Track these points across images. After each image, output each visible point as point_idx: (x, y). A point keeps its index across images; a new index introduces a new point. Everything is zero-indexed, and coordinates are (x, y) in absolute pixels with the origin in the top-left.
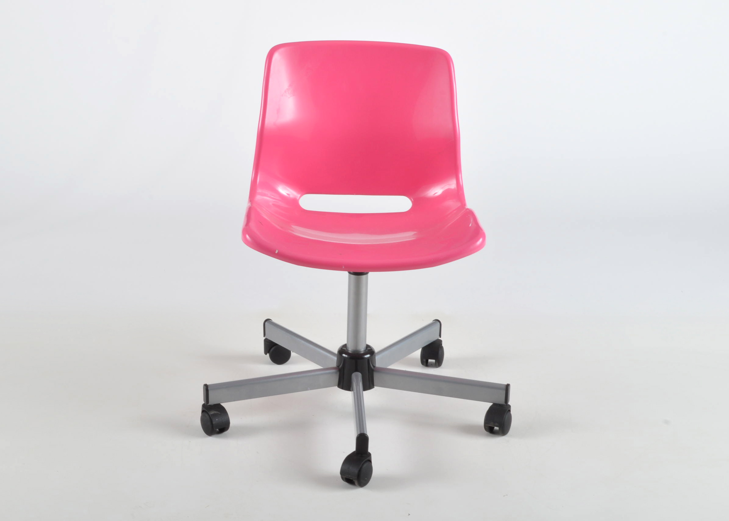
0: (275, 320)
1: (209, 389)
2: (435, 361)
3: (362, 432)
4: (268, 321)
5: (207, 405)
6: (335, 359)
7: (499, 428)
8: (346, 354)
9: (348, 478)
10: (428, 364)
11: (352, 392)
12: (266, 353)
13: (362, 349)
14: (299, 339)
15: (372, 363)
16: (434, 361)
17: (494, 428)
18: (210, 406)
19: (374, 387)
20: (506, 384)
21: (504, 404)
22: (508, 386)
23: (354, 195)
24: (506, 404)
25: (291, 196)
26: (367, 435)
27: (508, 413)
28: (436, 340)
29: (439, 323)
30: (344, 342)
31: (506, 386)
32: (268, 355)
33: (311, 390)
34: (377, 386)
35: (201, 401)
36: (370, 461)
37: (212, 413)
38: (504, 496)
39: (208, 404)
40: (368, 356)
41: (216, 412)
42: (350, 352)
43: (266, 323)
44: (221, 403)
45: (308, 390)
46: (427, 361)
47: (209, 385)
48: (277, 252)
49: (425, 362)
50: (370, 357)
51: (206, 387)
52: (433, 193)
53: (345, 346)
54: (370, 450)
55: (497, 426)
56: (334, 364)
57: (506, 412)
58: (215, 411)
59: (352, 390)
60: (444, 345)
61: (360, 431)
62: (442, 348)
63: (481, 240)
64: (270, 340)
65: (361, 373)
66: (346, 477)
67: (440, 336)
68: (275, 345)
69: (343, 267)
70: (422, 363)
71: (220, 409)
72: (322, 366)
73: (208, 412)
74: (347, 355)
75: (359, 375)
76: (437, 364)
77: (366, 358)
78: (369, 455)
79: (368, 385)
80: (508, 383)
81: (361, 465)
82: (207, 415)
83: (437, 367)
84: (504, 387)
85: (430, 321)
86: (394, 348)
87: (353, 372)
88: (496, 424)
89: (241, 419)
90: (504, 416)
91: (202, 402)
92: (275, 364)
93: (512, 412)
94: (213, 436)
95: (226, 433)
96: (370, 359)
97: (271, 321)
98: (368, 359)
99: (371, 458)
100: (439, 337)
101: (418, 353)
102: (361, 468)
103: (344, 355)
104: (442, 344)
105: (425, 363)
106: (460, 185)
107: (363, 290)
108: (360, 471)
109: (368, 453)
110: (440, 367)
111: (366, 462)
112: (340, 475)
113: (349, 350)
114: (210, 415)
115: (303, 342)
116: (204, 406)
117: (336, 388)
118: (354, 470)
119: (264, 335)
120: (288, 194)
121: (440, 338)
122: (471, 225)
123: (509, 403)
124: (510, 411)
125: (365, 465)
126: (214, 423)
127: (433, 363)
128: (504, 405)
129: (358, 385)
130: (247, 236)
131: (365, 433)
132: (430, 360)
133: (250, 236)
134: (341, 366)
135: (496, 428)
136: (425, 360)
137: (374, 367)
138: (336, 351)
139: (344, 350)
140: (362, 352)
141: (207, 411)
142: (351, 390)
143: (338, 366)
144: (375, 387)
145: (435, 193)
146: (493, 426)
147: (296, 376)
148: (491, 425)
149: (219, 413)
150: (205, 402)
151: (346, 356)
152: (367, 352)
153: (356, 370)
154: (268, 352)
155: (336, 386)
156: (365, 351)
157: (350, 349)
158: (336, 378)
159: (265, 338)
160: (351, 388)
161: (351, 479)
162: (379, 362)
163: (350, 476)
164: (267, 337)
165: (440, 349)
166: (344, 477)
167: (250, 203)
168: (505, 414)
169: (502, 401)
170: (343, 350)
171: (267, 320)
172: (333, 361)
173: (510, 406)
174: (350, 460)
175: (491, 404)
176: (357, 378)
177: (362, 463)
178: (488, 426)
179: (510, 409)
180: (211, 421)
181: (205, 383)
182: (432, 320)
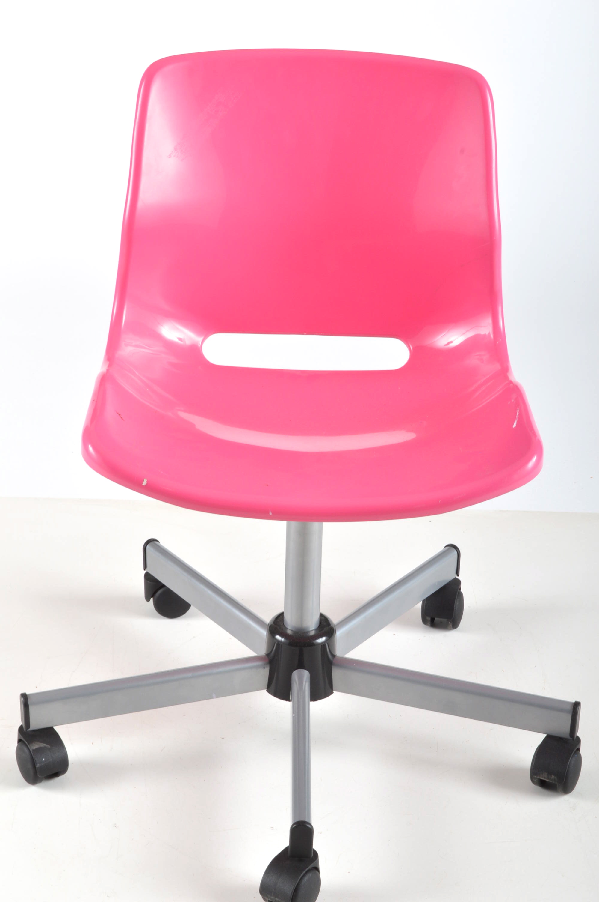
0: (164, 543)
1: (29, 702)
2: (447, 619)
3: (302, 819)
4: (151, 543)
5: (26, 731)
6: (265, 636)
7: (558, 781)
8: (282, 636)
9: (273, 901)
10: (435, 624)
12: (148, 599)
13: (312, 625)
15: (330, 652)
18: (34, 731)
19: (332, 693)
20: (572, 700)
21: (568, 737)
22: (576, 705)
23: (303, 334)
24: (571, 739)
25: (188, 343)
26: (310, 825)
27: (576, 752)
28: (450, 582)
29: (455, 552)
31: (573, 705)
32: (151, 600)
33: (217, 697)
34: (337, 690)
36: (316, 869)
37: (35, 746)
39: (28, 730)
40: (323, 639)
41: (42, 745)
42: (289, 632)
43: (148, 547)
44: (54, 726)
45: (212, 698)
46: (433, 619)
47: (29, 695)
48: (145, 483)
49: (429, 620)
50: (326, 641)
51: (24, 696)
52: (446, 343)
53: (281, 617)
55: (554, 781)
56: (263, 651)
57: (572, 751)
58: (41, 742)
60: (464, 589)
61: (299, 816)
62: (460, 595)
63: (534, 459)
64: (153, 577)
65: (309, 671)
66: (270, 900)
67: (458, 573)
68: (163, 586)
69: (271, 514)
70: (424, 621)
71: (51, 739)
73: (28, 746)
74: (285, 638)
75: (306, 674)
76: (451, 623)
77: (319, 644)
79: (321, 691)
80: (578, 700)
81: (299, 880)
82: (26, 750)
83: (450, 630)
84: (570, 708)
85: (440, 548)
87: (295, 669)
88: (553, 775)
91: (19, 722)
92: (163, 617)
94: (38, 784)
95: (61, 777)
96: (327, 645)
97: (156, 544)
98: (323, 645)
99: (317, 863)
100: (456, 574)
102: (298, 885)
103: (278, 637)
104: (460, 589)
105: (429, 622)
106: (499, 328)
108: (296, 890)
109: (313, 854)
110: (455, 629)
111: (309, 871)
113: (287, 628)
114: (31, 751)
116: (21, 729)
117: (265, 692)
118: (286, 887)
119: (145, 567)
120: (180, 339)
121: (457, 577)
122: (517, 425)
124: (578, 748)
125: (306, 879)
126: (38, 766)
128: (568, 740)
130: (91, 448)
131: (309, 821)
132: (438, 618)
133: (94, 448)
134: (273, 655)
136: (429, 618)
137: (334, 656)
138: (267, 621)
139: (280, 624)
140: (312, 633)
141: (26, 741)
143: (268, 655)
144: (335, 693)
145: (450, 340)
146: (546, 779)
147: (190, 675)
148: (543, 776)
149: (49, 746)
150: (24, 722)
151: (283, 640)
152: (321, 630)
153: (301, 666)
154: (152, 597)
155: (266, 689)
156: (317, 628)
157: (291, 623)
159: (145, 571)
160: (291, 697)
162: (341, 649)
163: (277, 899)
164: (149, 570)
165: (456, 598)
166: (267, 899)
167: (108, 363)
168: (570, 755)
169: (564, 731)
170: (277, 625)
171: (150, 541)
172: (263, 642)
173: (578, 740)
175: (545, 735)
176: (301, 679)
177: (302, 875)
178: (536, 778)
179: (580, 746)
180: (34, 763)
181: (23, 692)
182: (444, 547)
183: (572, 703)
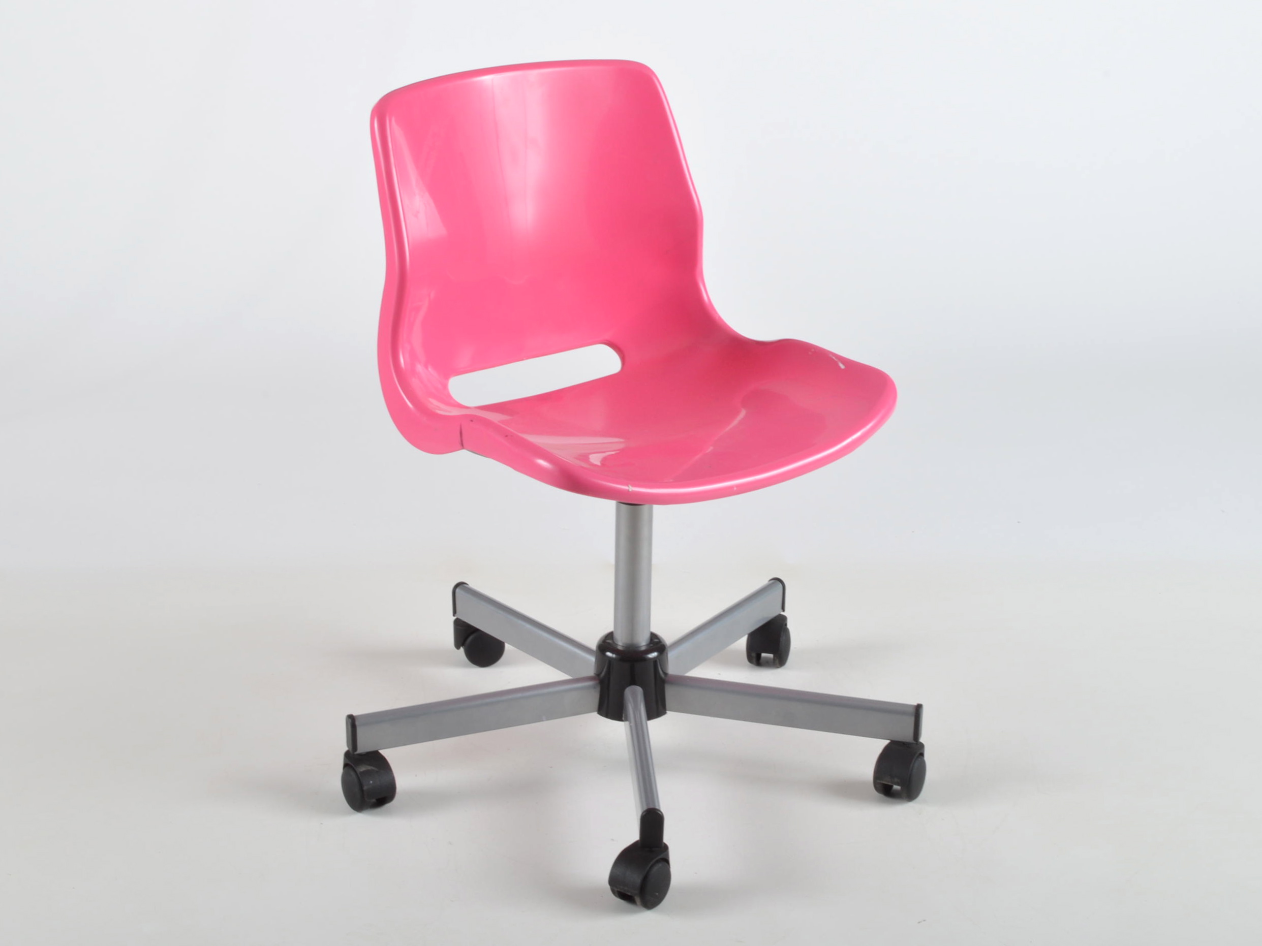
0: (473, 584)
1: (357, 723)
2: (774, 656)
3: (651, 806)
4: (461, 586)
5: (354, 755)
6: (593, 659)
7: (901, 788)
8: (612, 652)
9: (622, 891)
10: (762, 661)
11: (627, 723)
12: (458, 646)
13: (642, 641)
14: (520, 622)
15: (661, 668)
16: (771, 656)
17: (891, 787)
18: (360, 755)
19: (664, 713)
20: (915, 703)
21: (912, 741)
22: (918, 709)
24: (914, 742)
26: (660, 811)
27: (919, 759)
28: (775, 617)
29: (781, 585)
30: (610, 628)
31: (914, 708)
32: (462, 649)
34: (671, 710)
35: (342, 746)
36: (666, 861)
37: (362, 768)
38: (919, 922)
39: (356, 753)
40: (654, 655)
41: (369, 768)
42: (620, 648)
43: (457, 590)
44: (380, 749)
45: (542, 721)
46: (758, 657)
47: (357, 716)
49: (755, 657)
50: (657, 657)
51: (352, 721)
53: (610, 636)
54: (666, 839)
55: (898, 784)
56: (591, 671)
57: (916, 755)
58: (368, 764)
59: (626, 720)
60: (790, 625)
61: (648, 804)
62: (787, 631)
64: (464, 622)
65: (642, 687)
66: (619, 890)
67: (783, 609)
68: (476, 630)
70: (750, 658)
71: (377, 761)
72: (569, 674)
73: (355, 768)
74: (616, 654)
75: (639, 690)
76: (777, 661)
77: (650, 659)
78: (666, 848)
79: (656, 709)
80: (920, 703)
81: (648, 868)
82: (352, 773)
83: (778, 667)
84: (913, 711)
85: (764, 581)
86: (700, 637)
87: (627, 686)
88: (896, 780)
89: (416, 776)
90: (911, 766)
92: (474, 666)
93: (928, 757)
94: (364, 811)
95: (388, 806)
96: (658, 661)
97: (466, 587)
98: (655, 660)
99: (667, 855)
100: (781, 610)
101: (742, 643)
102: (648, 873)
103: (609, 654)
104: (786, 625)
105: (754, 660)
107: (645, 532)
108: (645, 879)
109: (663, 845)
110: (783, 667)
111: (658, 862)
112: (609, 887)
113: (617, 645)
114: (358, 772)
115: (528, 626)
116: (347, 755)
117: (595, 714)
118: (634, 878)
119: (455, 612)
121: (782, 613)
123: (922, 740)
124: (922, 755)
125: (655, 868)
126: (365, 788)
127: (770, 658)
128: (913, 743)
129: (636, 707)
131: (657, 807)
132: (763, 655)
134: (603, 674)
135: (896, 787)
136: (754, 655)
137: (666, 674)
138: (593, 644)
139: (609, 643)
140: (643, 648)
141: (353, 765)
142: (623, 719)
143: (598, 675)
144: (668, 712)
146: (890, 784)
147: (519, 695)
148: (886, 781)
149: (376, 769)
150: (351, 747)
151: (614, 656)
152: (652, 646)
153: (633, 682)
154: (463, 644)
155: (593, 712)
156: (648, 645)
157: (621, 641)
158: (594, 697)
159: (455, 618)
160: (623, 715)
161: (629, 894)
162: (674, 666)
163: (626, 888)
164: (459, 616)
165: (782, 633)
166: (616, 890)
168: (913, 761)
169: (908, 736)
170: (607, 643)
171: (459, 585)
172: (589, 665)
173: (922, 746)
174: (628, 857)
175: (888, 741)
176: (634, 696)
177: (652, 863)
178: (880, 783)
179: (924, 751)
180: (361, 786)
181: (350, 713)
182: (768, 579)
183: (915, 706)
